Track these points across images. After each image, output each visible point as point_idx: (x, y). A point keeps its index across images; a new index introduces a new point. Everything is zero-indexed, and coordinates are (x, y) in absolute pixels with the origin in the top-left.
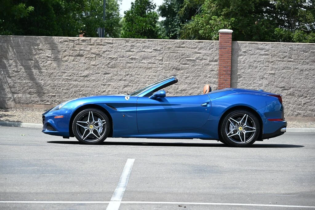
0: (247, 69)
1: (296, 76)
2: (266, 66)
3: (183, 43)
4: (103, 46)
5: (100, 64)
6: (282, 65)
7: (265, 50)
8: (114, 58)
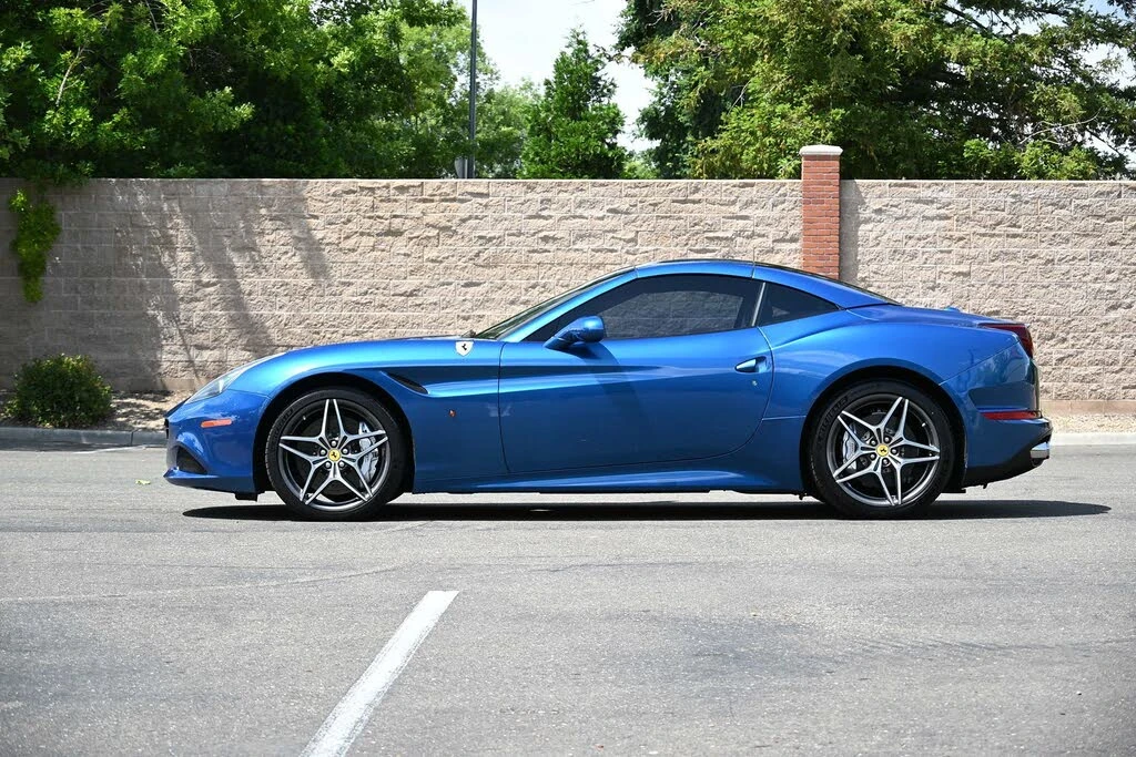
0: (887, 261)
1: (1033, 278)
2: (942, 252)
3: (697, 190)
4: (459, 204)
5: (453, 256)
6: (990, 246)
7: (939, 205)
8: (494, 238)
